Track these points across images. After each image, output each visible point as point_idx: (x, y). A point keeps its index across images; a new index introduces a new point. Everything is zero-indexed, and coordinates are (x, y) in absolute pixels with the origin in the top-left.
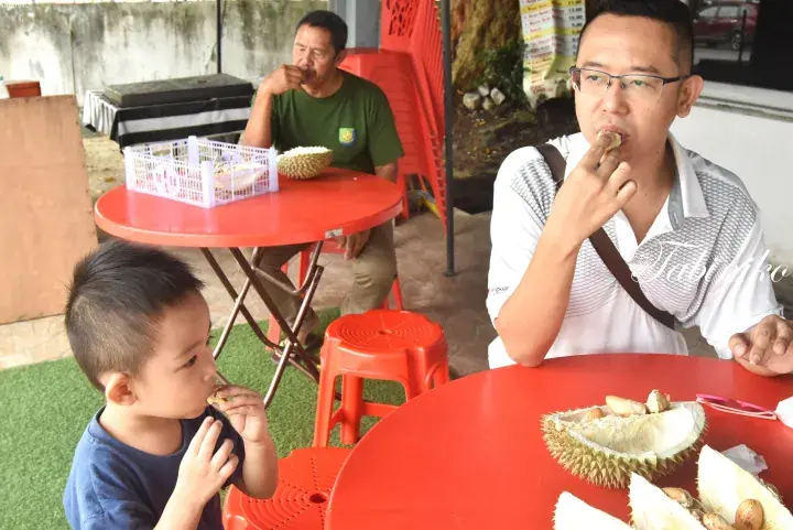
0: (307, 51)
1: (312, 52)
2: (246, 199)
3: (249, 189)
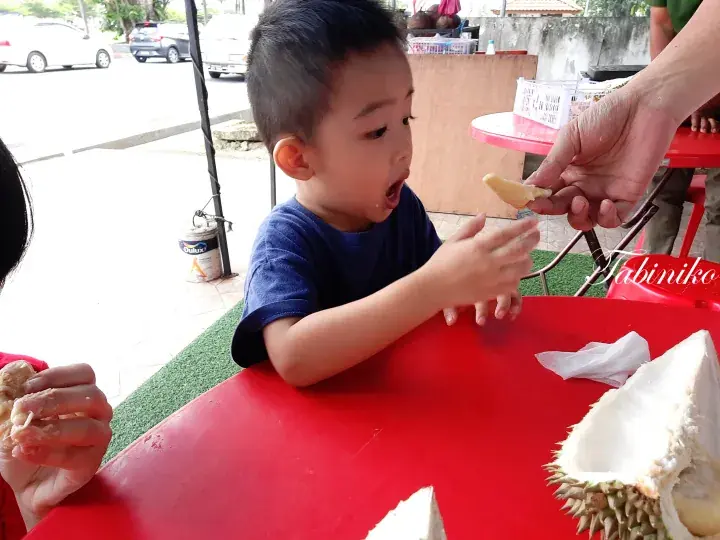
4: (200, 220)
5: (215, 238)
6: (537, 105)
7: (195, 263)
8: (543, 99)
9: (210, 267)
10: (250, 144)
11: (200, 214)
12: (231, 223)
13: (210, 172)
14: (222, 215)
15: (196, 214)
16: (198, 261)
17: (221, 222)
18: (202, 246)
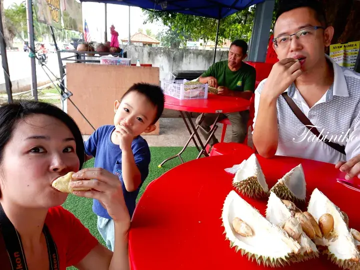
0: (234, 55)
1: (235, 55)
2: (196, 99)
3: (197, 96)
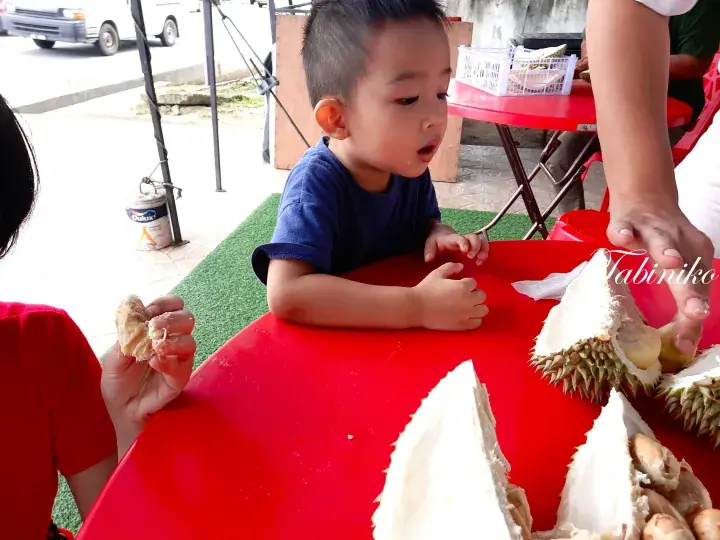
4: (147, 188)
5: (164, 205)
6: (478, 73)
7: (145, 232)
8: (483, 67)
9: (159, 235)
10: (182, 109)
11: (148, 181)
12: (180, 190)
13: (156, 137)
14: (170, 182)
15: (143, 181)
16: (148, 230)
17: (170, 189)
18: (152, 214)
